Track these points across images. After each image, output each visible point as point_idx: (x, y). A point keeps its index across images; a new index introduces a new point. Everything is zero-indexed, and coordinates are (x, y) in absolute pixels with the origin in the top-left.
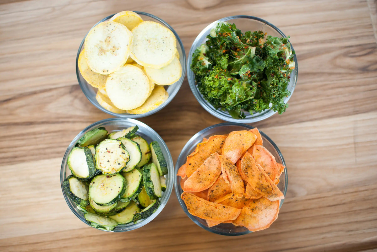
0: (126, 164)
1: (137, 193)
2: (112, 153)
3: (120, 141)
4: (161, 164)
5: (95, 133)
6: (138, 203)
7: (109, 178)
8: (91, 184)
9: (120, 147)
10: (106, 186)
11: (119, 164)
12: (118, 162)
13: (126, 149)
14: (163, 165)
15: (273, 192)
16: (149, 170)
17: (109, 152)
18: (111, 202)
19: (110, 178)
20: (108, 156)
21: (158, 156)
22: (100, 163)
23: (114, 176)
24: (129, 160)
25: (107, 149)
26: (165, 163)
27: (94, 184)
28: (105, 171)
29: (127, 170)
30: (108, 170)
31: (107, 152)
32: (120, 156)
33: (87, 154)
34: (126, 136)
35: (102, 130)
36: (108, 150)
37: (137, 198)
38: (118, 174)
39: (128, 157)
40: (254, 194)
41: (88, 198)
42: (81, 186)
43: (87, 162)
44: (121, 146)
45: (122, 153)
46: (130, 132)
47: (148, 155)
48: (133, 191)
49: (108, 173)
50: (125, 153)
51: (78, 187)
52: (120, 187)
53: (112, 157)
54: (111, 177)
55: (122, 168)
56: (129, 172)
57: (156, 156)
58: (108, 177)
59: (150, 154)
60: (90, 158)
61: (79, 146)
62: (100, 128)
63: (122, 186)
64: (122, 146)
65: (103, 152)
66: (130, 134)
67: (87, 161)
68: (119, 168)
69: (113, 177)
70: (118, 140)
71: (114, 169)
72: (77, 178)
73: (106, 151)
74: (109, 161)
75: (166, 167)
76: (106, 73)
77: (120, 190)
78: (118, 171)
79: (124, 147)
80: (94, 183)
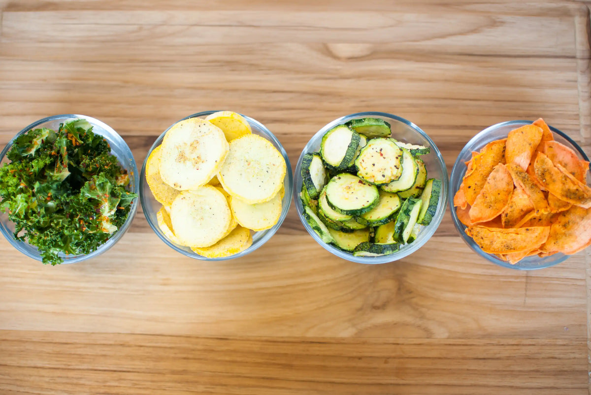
0: (391, 182)
1: (381, 222)
2: (384, 158)
3: (402, 153)
4: (430, 209)
5: (377, 124)
6: (373, 235)
7: (360, 184)
8: (335, 178)
9: (397, 158)
10: (352, 190)
11: (384, 176)
12: (383, 172)
13: (402, 164)
14: (431, 211)
15: (585, 196)
16: (414, 203)
17: (382, 155)
18: (347, 211)
19: (362, 185)
20: (377, 158)
21: (432, 197)
22: (363, 160)
23: (369, 185)
24: (397, 179)
25: (381, 150)
26: (433, 211)
27: (339, 180)
28: (362, 172)
29: (387, 189)
30: (367, 174)
31: (379, 154)
32: (391, 168)
33: (354, 140)
34: (411, 150)
35: (387, 126)
36: (382, 152)
37: (376, 228)
38: (375, 186)
39: (399, 176)
40: (561, 205)
41: (321, 191)
42: (322, 173)
43: (347, 148)
44: (399, 158)
45: (395, 166)
46: (418, 149)
47: (418, 190)
48: (378, 217)
49: (363, 177)
50: (398, 169)
51: (318, 171)
52: (368, 201)
53: (381, 163)
54: (364, 184)
55: (384, 182)
56: (388, 192)
57: (430, 195)
58: (360, 182)
59: (421, 191)
60: (354, 146)
61: (350, 126)
62: (387, 123)
63: (371, 201)
64: (401, 158)
65: (375, 150)
66: (416, 152)
67: (349, 146)
68: (379, 180)
69: (367, 186)
70: (401, 150)
71: (374, 177)
72: (323, 161)
73: (379, 151)
74: (374, 165)
75: (433, 216)
76: (178, 189)
77: (367, 205)
78: (377, 183)
79: (402, 162)
80: (340, 178)
